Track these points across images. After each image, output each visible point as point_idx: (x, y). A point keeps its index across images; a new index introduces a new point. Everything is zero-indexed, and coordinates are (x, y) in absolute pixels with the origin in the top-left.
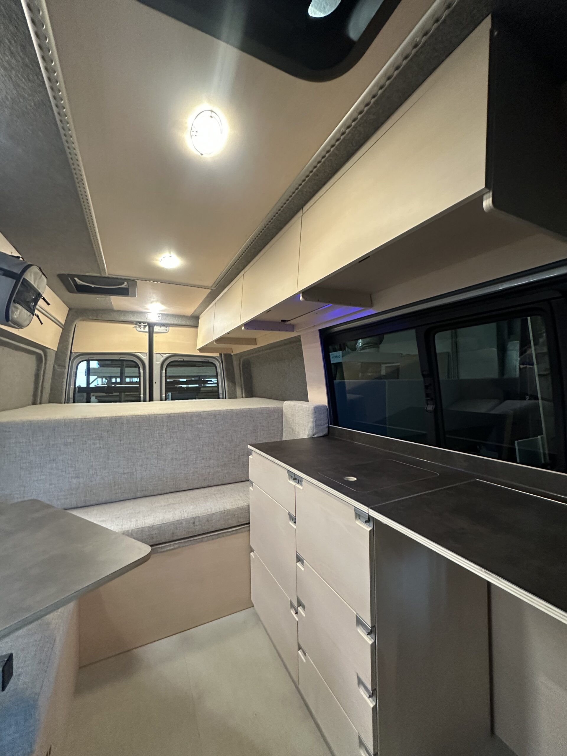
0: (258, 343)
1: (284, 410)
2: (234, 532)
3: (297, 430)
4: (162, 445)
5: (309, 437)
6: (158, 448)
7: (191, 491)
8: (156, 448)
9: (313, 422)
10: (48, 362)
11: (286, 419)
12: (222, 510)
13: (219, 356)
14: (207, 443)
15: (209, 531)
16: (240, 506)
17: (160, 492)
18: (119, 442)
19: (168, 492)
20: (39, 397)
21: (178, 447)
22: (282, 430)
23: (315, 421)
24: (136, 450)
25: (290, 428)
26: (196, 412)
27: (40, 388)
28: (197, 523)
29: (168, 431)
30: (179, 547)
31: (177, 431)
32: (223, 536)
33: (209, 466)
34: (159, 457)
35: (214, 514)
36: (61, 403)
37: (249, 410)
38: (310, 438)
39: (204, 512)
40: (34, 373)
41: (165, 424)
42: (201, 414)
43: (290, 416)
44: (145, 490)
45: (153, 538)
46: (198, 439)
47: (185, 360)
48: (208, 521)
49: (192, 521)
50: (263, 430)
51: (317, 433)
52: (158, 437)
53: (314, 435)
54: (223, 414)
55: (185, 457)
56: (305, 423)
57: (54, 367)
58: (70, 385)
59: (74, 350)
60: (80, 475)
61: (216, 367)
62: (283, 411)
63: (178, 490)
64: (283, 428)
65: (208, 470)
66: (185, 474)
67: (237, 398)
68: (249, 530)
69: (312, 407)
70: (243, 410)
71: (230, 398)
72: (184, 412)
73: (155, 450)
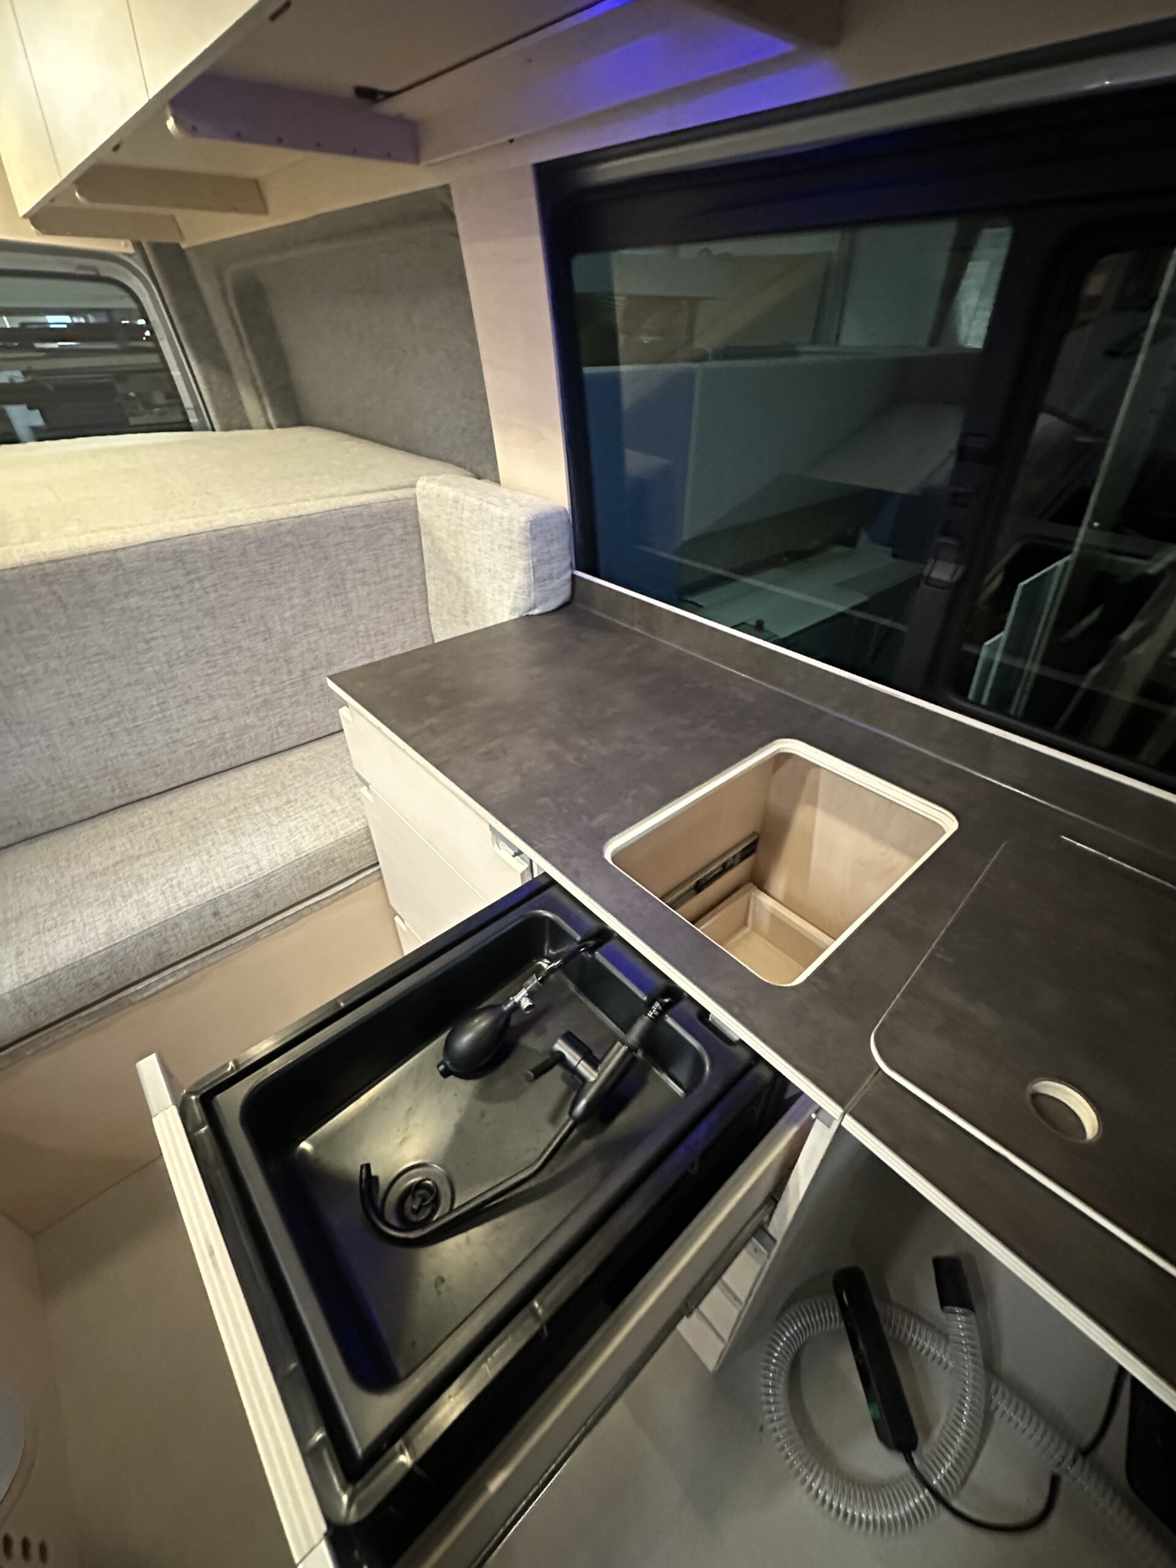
0: (272, 203)
1: (420, 509)
2: (341, 894)
3: (474, 584)
5: (516, 616)
9: (526, 570)
11: (433, 542)
12: (293, 857)
13: (131, 250)
14: (182, 654)
15: (266, 916)
16: (342, 833)
19: (104, 809)
21: (78, 683)
22: (424, 573)
23: (533, 568)
25: (449, 572)
26: (95, 553)
28: (227, 911)
30: (191, 974)
31: (45, 632)
32: (312, 911)
33: (215, 718)
35: (270, 875)
37: (298, 520)
38: (521, 618)
39: (239, 877)
42: (118, 560)
43: (445, 536)
45: (97, 985)
46: (142, 646)
48: (258, 896)
49: (208, 911)
50: (364, 584)
51: (541, 603)
53: (530, 609)
54: (205, 548)
55: (119, 709)
56: (499, 569)
61: (135, 298)
62: (417, 511)
63: (135, 797)
64: (427, 568)
65: (216, 730)
66: (140, 754)
67: (249, 427)
68: (381, 878)
69: (523, 519)
71: (227, 428)
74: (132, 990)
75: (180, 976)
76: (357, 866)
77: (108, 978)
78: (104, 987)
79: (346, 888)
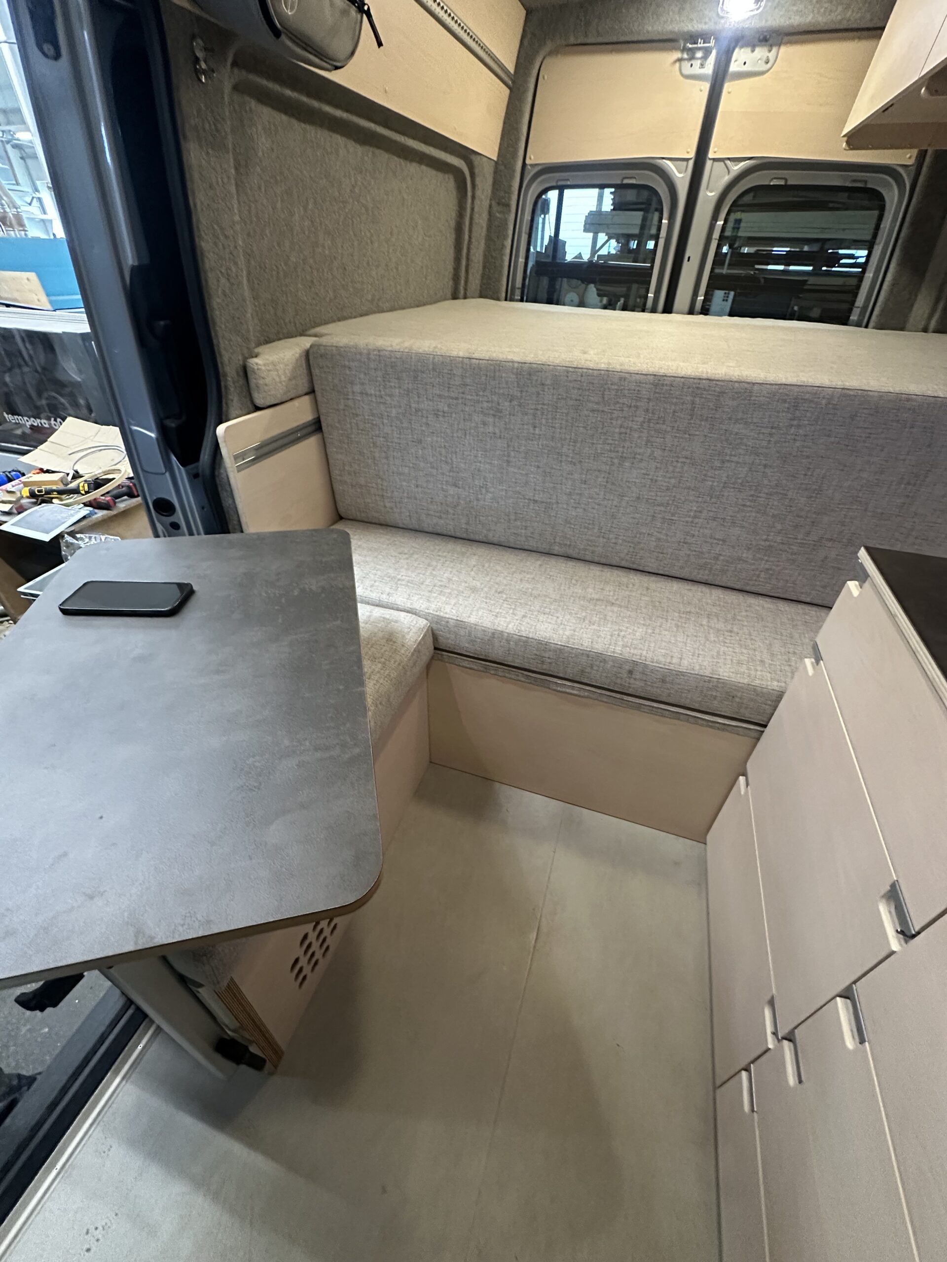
2: (717, 725)
4: (623, 458)
6: (613, 464)
7: (662, 579)
8: (605, 463)
10: (478, 193)
13: (912, 161)
15: (658, 699)
17: (596, 559)
18: (532, 430)
19: (614, 563)
20: (462, 282)
21: (661, 473)
24: (564, 458)
26: (740, 382)
27: (464, 262)
28: (638, 676)
29: (645, 425)
31: (669, 429)
32: (688, 721)
34: (609, 486)
35: (682, 674)
36: (498, 299)
39: (662, 659)
40: (453, 223)
41: (642, 404)
44: (570, 545)
45: (543, 663)
47: (790, 183)
52: (617, 436)
55: (671, 502)
57: (490, 207)
58: (517, 256)
59: (530, 158)
60: (461, 483)
61: (882, 209)
63: (635, 566)
66: (659, 539)
67: (904, 329)
68: (758, 739)
70: (909, 398)
71: (880, 326)
72: (704, 376)
73: (604, 467)
74: (555, 680)
75: (582, 693)
76: (747, 715)
77: (550, 663)
78: (544, 667)
79: (724, 724)
